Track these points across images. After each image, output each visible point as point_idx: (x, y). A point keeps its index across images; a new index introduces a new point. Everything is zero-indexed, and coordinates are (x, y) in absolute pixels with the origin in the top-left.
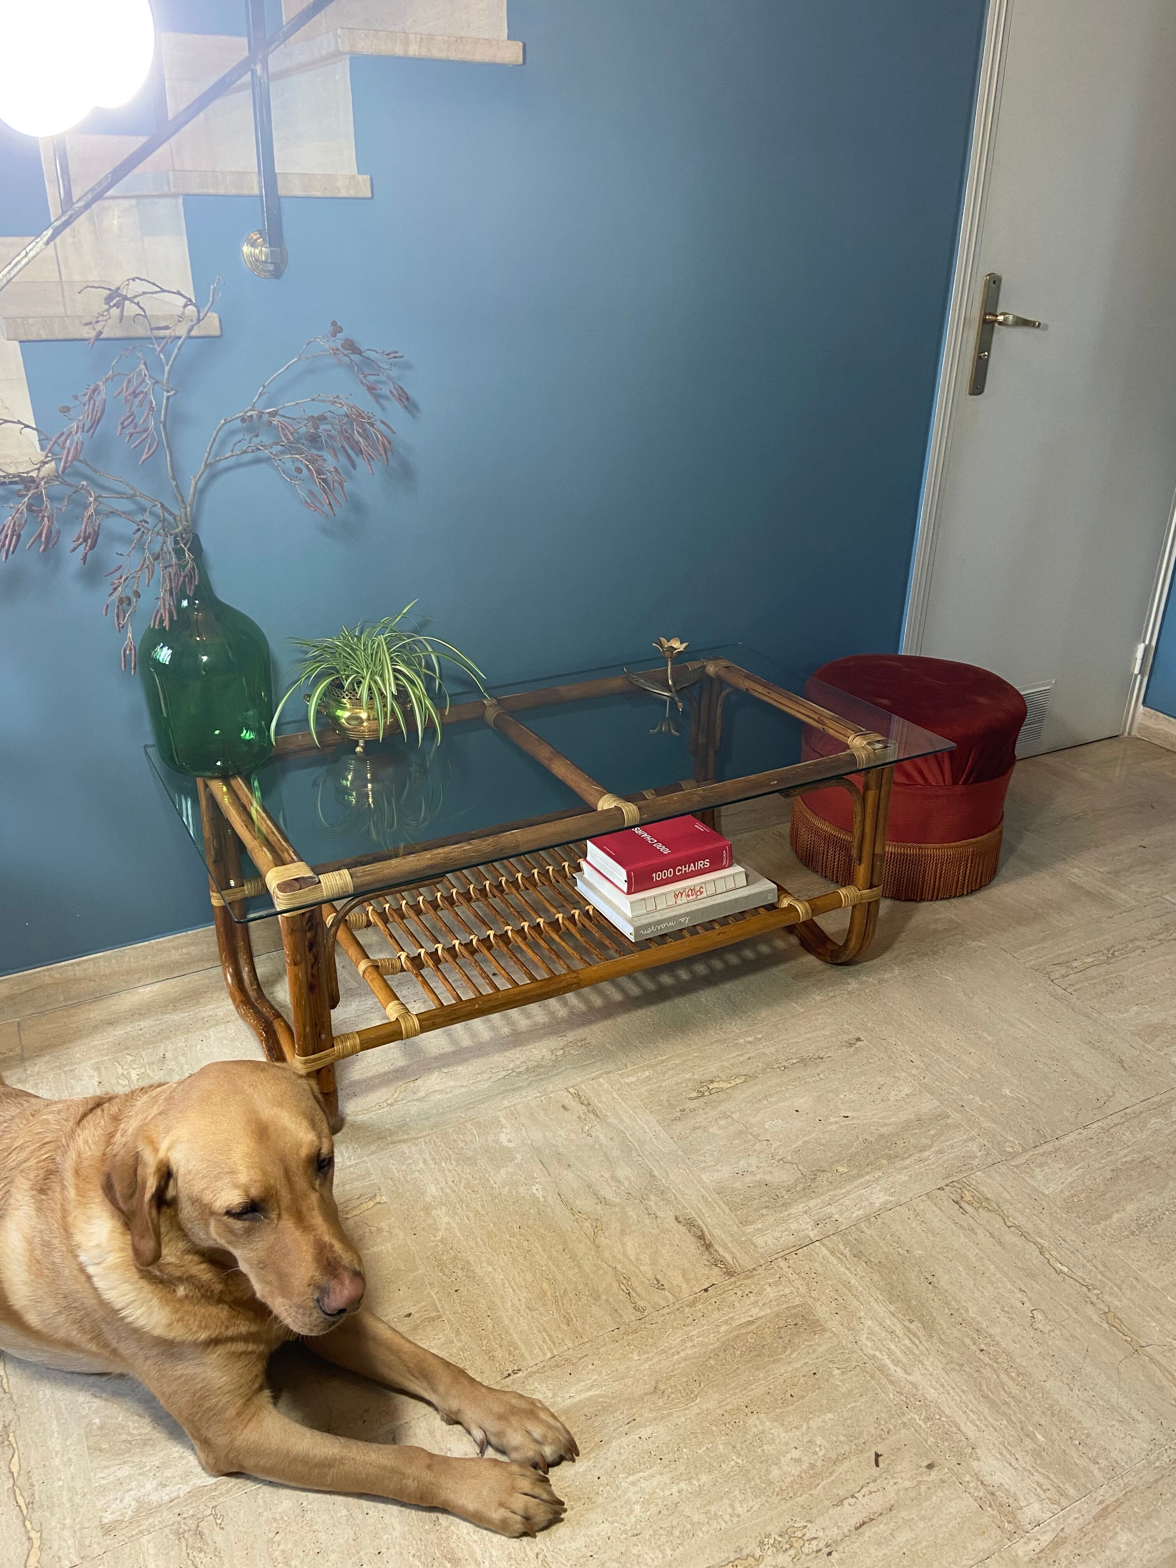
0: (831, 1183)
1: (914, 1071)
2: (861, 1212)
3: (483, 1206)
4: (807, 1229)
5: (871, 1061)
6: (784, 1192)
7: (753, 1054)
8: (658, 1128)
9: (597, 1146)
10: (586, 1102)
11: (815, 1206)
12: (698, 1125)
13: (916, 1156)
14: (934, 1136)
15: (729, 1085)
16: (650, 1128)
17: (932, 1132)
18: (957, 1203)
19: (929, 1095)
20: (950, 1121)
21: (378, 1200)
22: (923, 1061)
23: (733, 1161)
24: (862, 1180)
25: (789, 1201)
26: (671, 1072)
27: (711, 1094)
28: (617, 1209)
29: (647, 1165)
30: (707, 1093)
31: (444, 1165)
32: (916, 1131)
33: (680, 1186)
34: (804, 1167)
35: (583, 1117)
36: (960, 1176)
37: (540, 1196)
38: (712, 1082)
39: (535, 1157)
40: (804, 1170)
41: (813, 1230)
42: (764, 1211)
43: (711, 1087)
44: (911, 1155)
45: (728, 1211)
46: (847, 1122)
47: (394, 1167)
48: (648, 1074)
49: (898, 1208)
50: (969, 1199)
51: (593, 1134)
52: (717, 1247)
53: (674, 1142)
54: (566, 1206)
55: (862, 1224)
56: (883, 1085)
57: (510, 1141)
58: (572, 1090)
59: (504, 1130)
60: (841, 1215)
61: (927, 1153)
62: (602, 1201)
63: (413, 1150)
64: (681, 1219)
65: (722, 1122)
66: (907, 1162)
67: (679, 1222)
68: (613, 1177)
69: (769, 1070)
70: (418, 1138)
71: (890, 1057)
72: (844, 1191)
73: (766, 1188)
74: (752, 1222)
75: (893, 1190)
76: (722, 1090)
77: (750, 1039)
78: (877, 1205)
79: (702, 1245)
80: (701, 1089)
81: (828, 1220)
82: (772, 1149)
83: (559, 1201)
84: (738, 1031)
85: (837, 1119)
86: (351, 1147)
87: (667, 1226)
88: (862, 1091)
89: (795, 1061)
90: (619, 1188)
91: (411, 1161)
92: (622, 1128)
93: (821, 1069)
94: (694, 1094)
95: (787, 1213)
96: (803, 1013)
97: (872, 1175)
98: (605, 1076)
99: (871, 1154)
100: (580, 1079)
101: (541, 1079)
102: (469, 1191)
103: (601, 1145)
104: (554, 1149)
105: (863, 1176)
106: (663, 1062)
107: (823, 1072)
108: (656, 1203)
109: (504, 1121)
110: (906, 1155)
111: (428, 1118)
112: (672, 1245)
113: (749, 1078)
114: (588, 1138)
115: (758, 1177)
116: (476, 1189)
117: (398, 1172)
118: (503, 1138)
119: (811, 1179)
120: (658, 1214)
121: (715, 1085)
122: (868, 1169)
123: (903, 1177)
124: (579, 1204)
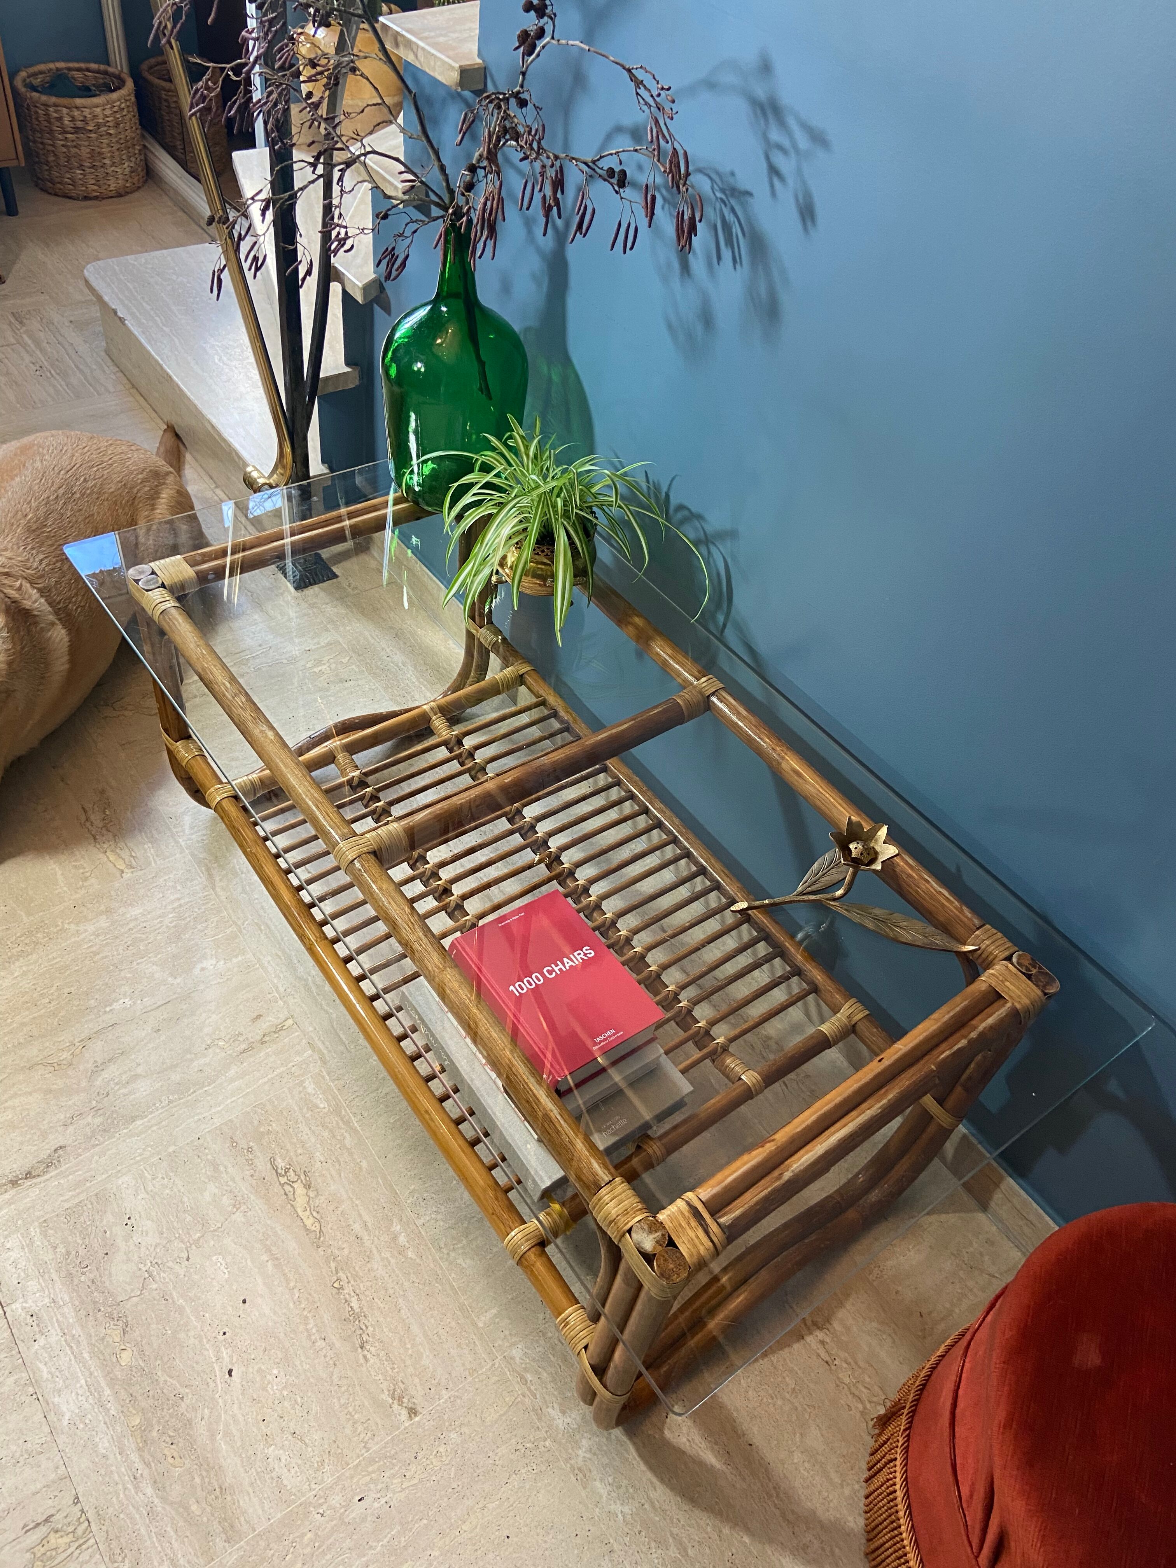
0: (103, 1339)
1: (336, 1500)
2: (45, 1375)
3: (106, 957)
4: (26, 1302)
5: (360, 1428)
6: (92, 1276)
7: (368, 1244)
8: (217, 1122)
9: (189, 1056)
10: (267, 1039)
11: (63, 1315)
12: (222, 1168)
13: (143, 1470)
14: (187, 1508)
15: (299, 1210)
16: (219, 1112)
17: (194, 1507)
18: (47, 1520)
19: (279, 1515)
20: (219, 1542)
21: (126, 870)
22: (364, 1519)
23: (153, 1214)
24: (103, 1384)
25: (76, 1281)
26: (326, 1134)
27: (282, 1185)
28: (84, 1084)
29: (152, 1113)
30: (283, 1180)
31: (171, 916)
32: (198, 1480)
33: (114, 1151)
34: (136, 1305)
35: (241, 1039)
36: (100, 1537)
37: (113, 1007)
38: (308, 1186)
39: (176, 996)
40: (128, 1305)
41: (24, 1308)
42: (61, 1249)
43: (295, 1185)
44: (148, 1465)
45: (66, 1205)
46: (220, 1374)
47: (171, 876)
48: (322, 1106)
49: (46, 1429)
50: (53, 1541)
51: (210, 1050)
52: (12, 1192)
53: (192, 1141)
54: (95, 1033)
55: (24, 1375)
56: (301, 1440)
57: (203, 969)
58: (290, 1022)
59: (222, 962)
60: (43, 1348)
61: (149, 1491)
62: (98, 1068)
63: (197, 887)
64: (60, 1152)
65: (226, 1201)
66: (134, 1457)
67: (56, 1150)
68: (136, 1077)
69: (333, 1265)
70: (214, 889)
71: (371, 1461)
72: (86, 1355)
73: (101, 1254)
74: (44, 1234)
75: (81, 1426)
76: (290, 1199)
77: (402, 1239)
78: (56, 1400)
79: (17, 1176)
80: (291, 1173)
81: (36, 1328)
82: (170, 1264)
83: (104, 1025)
84: (419, 1222)
85: (227, 1359)
86: (204, 838)
87: (51, 1137)
88: (286, 1404)
89: (355, 1304)
90: (117, 1084)
91: (179, 888)
92: (219, 1081)
93: (338, 1344)
94: (281, 1163)
95: (55, 1278)
96: (474, 1324)
97: (111, 1398)
98: (316, 1057)
99: (151, 1401)
100: (311, 1029)
101: (309, 990)
102: (129, 943)
103: (192, 1060)
104: (187, 1013)
105: (111, 1385)
106: (347, 1123)
107: (331, 1346)
108: (88, 1124)
109: (235, 960)
110: (147, 1457)
111: (244, 891)
112: (22, 1143)
113: (318, 1239)
114: (204, 1046)
115: (120, 1242)
116: (131, 948)
117: (165, 880)
118: (209, 964)
119: (111, 1314)
120: (71, 1129)
121: (300, 1189)
122: (123, 1394)
123: (104, 1444)
124: (98, 1045)
